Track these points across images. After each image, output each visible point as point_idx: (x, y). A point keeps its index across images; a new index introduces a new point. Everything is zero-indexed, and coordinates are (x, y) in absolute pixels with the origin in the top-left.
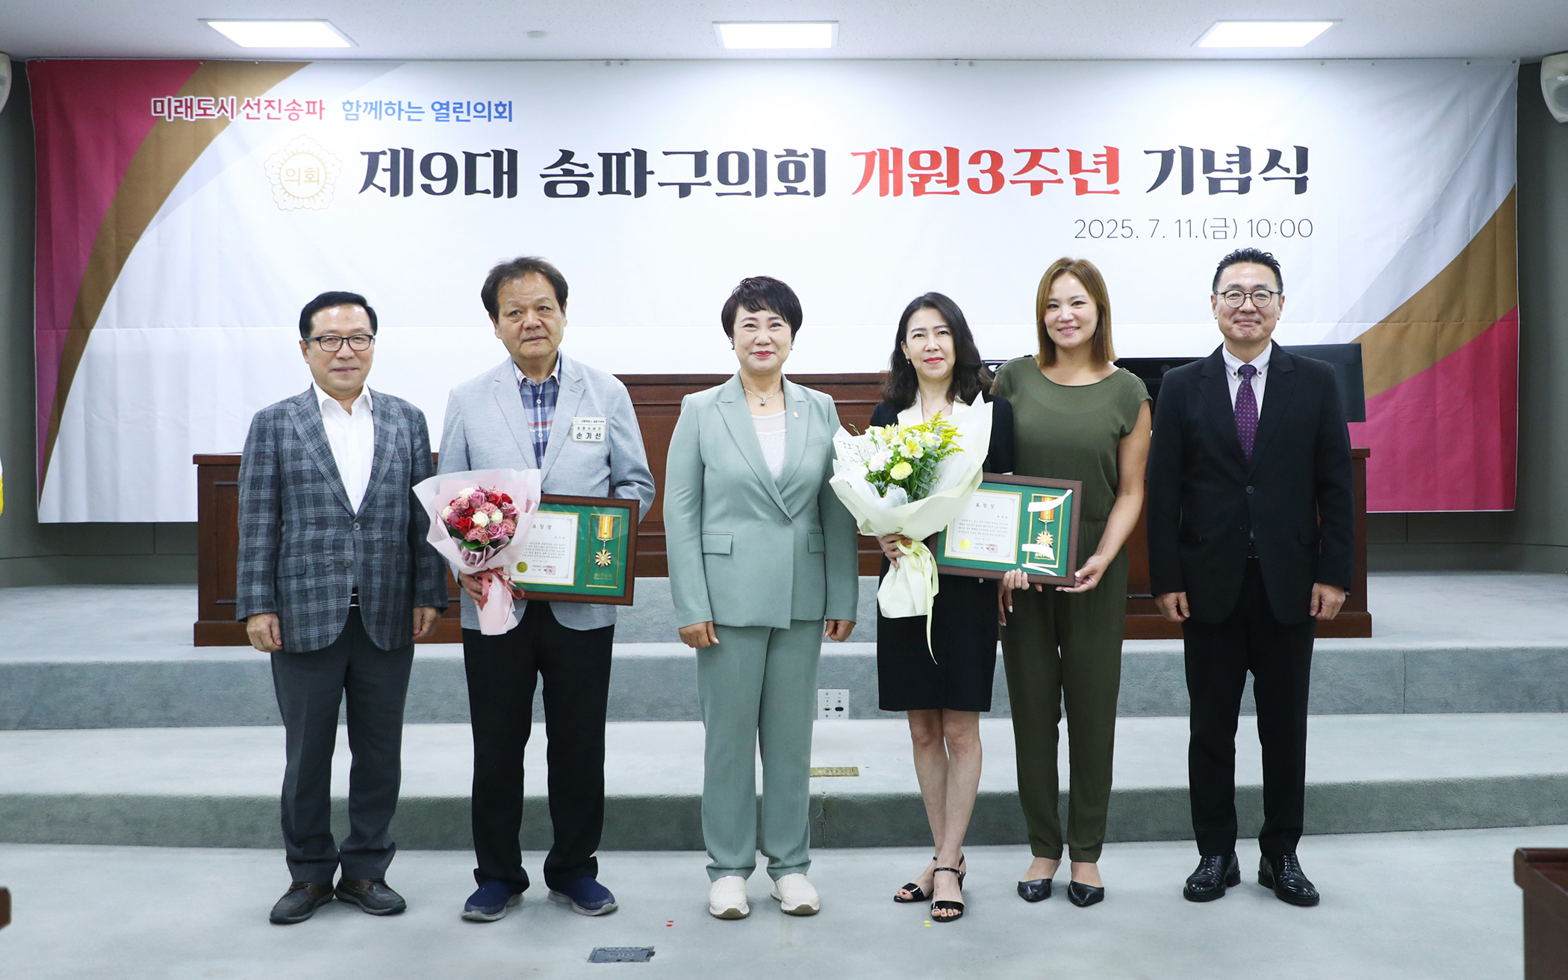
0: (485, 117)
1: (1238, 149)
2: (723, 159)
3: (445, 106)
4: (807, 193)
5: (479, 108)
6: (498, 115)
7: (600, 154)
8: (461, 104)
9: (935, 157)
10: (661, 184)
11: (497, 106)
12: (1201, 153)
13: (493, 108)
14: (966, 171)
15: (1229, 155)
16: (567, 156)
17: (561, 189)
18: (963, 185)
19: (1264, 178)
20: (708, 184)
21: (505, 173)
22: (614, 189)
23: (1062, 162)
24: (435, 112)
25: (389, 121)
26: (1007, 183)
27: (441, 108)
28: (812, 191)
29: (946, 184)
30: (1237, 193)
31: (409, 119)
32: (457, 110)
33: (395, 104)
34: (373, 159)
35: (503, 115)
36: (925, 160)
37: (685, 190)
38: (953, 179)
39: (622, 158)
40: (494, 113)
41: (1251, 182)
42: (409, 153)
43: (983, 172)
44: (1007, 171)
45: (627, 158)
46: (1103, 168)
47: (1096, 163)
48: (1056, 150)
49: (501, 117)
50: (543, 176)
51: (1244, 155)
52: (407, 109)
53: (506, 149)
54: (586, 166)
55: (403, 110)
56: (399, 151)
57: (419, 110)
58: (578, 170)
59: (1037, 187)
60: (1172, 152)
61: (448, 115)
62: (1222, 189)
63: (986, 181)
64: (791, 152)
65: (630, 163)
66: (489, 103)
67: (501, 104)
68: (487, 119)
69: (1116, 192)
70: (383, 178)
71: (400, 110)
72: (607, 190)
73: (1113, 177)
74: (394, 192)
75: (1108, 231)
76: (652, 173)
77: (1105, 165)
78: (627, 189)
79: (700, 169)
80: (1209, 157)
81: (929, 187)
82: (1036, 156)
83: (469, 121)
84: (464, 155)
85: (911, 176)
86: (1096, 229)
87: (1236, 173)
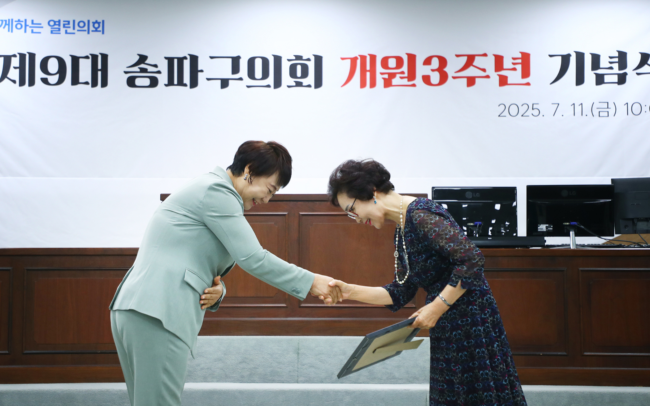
0: (85, 31)
1: (617, 53)
2: (251, 62)
3: (57, 23)
4: (309, 86)
5: (82, 24)
6: (94, 29)
7: (166, 58)
8: (69, 22)
9: (399, 61)
10: (208, 79)
11: (94, 23)
12: (591, 56)
13: (91, 24)
14: (421, 70)
15: (611, 58)
16: (143, 59)
17: (138, 82)
18: (419, 80)
19: (638, 74)
20: (241, 79)
21: (100, 70)
22: (176, 82)
23: (489, 64)
24: (50, 27)
25: (18, 33)
26: (450, 78)
27: (55, 24)
28: (313, 84)
29: (406, 79)
30: (617, 84)
31: (32, 32)
32: (66, 26)
33: (22, 21)
34: (7, 60)
35: (98, 29)
36: (392, 63)
37: (225, 83)
38: (412, 76)
39: (181, 60)
40: (92, 28)
41: (627, 76)
42: (32, 56)
43: (433, 70)
44: (450, 70)
45: (185, 61)
46: (519, 67)
47: (514, 64)
48: (485, 55)
49: (96, 30)
50: (126, 72)
51: (622, 57)
52: (31, 25)
53: (100, 54)
54: (156, 66)
55: (28, 26)
56: (25, 55)
57: (39, 26)
58: (150, 69)
59: (471, 81)
60: (569, 55)
61: (59, 30)
62: (605, 81)
63: (435, 78)
64: (299, 58)
65: (187, 64)
66: (89, 21)
67: (96, 22)
68: (87, 32)
69: (528, 84)
70: (14, 74)
71: (26, 25)
72: (170, 83)
73: (526, 73)
74: (22, 83)
75: (521, 112)
76: (202, 71)
77: (520, 66)
78: (185, 82)
79: (235, 69)
80: (596, 59)
81: (395, 81)
82: (471, 59)
83: (74, 33)
84: (70, 58)
85: (382, 74)
86: (514, 110)
87: (616, 70)
